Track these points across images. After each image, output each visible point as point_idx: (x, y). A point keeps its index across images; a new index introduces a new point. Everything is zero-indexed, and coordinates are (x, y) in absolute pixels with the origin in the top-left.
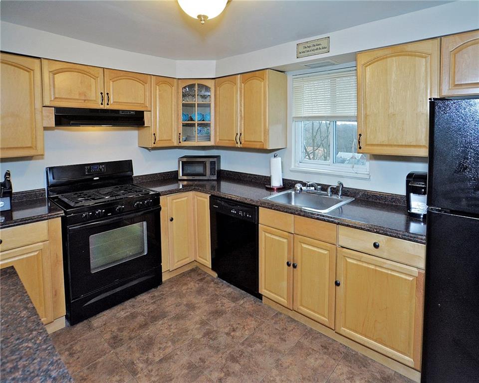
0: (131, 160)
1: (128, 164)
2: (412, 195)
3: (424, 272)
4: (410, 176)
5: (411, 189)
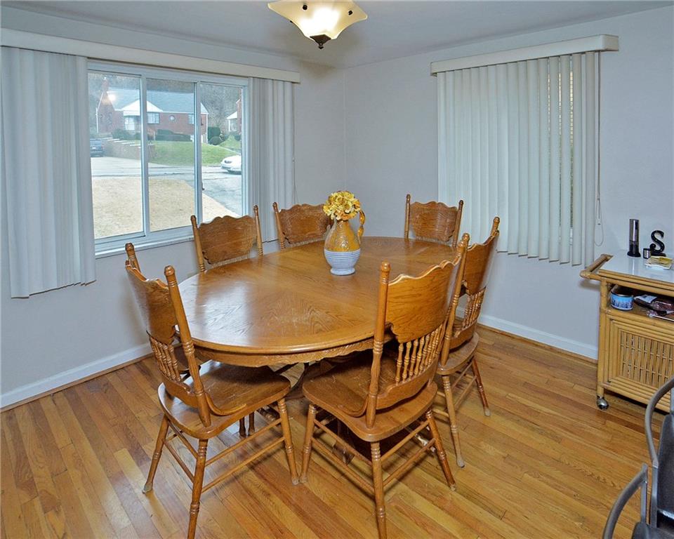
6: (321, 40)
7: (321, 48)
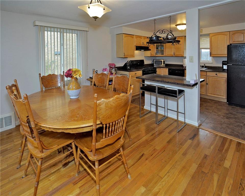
0: (143, 60)
1: (142, 61)
2: (224, 65)
3: (227, 78)
4: (223, 62)
5: (223, 64)
6: (96, 18)
7: (95, 20)
